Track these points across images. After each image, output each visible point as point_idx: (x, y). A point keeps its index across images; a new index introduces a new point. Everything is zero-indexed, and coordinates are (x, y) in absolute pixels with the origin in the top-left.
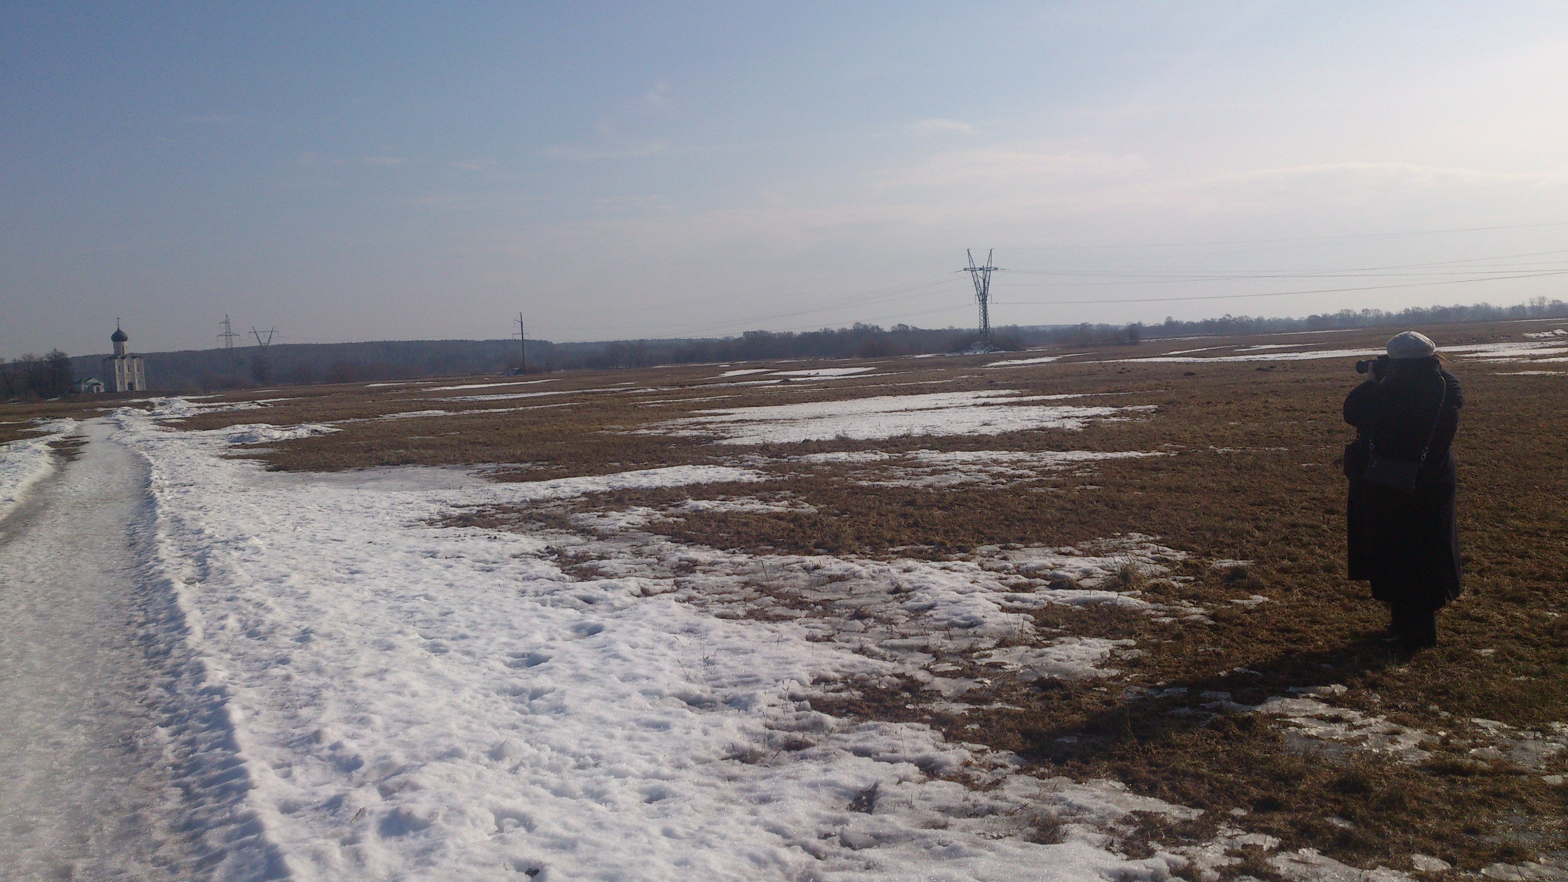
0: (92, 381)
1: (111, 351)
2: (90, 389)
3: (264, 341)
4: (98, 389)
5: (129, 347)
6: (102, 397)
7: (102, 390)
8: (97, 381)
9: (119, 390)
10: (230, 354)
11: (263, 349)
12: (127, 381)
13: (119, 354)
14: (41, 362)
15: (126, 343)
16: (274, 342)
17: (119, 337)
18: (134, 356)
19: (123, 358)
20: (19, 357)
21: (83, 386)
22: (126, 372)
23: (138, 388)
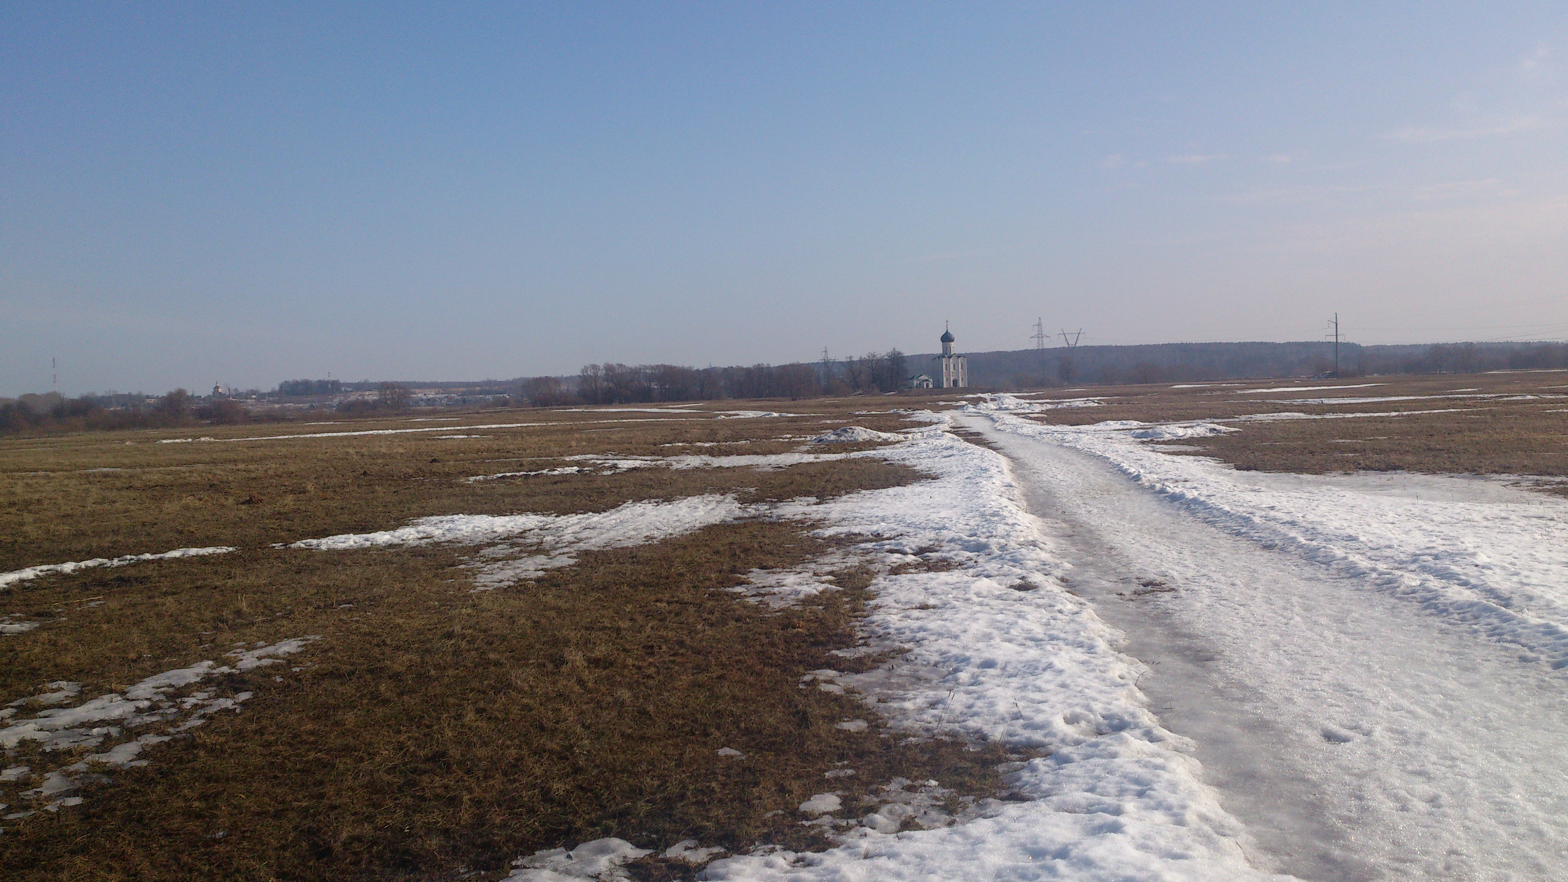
1: (940, 351)
2: (920, 385)
3: (1072, 342)
4: (927, 385)
5: (956, 348)
6: (930, 392)
7: (931, 386)
8: (926, 378)
9: (945, 386)
11: (1072, 350)
12: (952, 378)
13: (946, 354)
15: (952, 344)
16: (1081, 343)
18: (959, 356)
19: (950, 357)
21: (915, 382)
22: (952, 370)
23: (961, 384)
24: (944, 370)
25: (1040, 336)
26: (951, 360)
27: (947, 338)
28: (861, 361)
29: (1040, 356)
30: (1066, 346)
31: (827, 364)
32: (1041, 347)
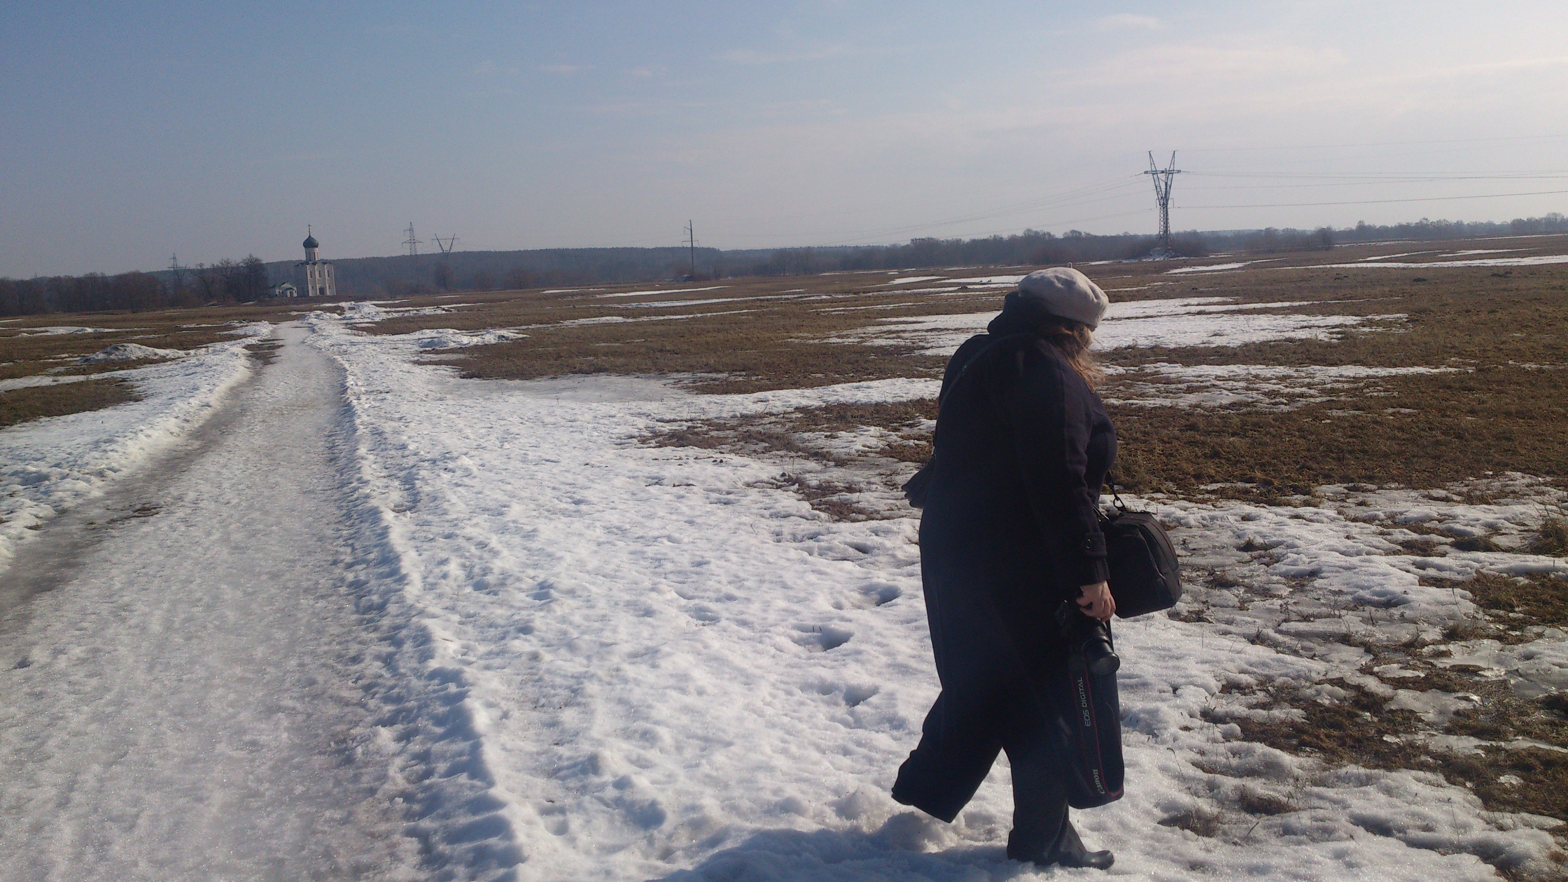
0: (286, 286)
1: (303, 258)
2: (283, 294)
3: (446, 248)
4: (291, 293)
5: (320, 253)
6: (295, 301)
7: (295, 295)
8: (290, 286)
9: (310, 295)
10: (414, 259)
11: (446, 255)
12: (318, 286)
13: (311, 260)
14: (238, 267)
15: (317, 250)
16: (456, 249)
17: (310, 244)
18: (325, 262)
19: (314, 264)
20: (217, 263)
21: (277, 291)
22: (317, 277)
23: (328, 293)
24: (309, 277)
25: (413, 242)
26: (316, 267)
29: (415, 262)
30: (441, 251)
31: (178, 274)
32: (413, 254)
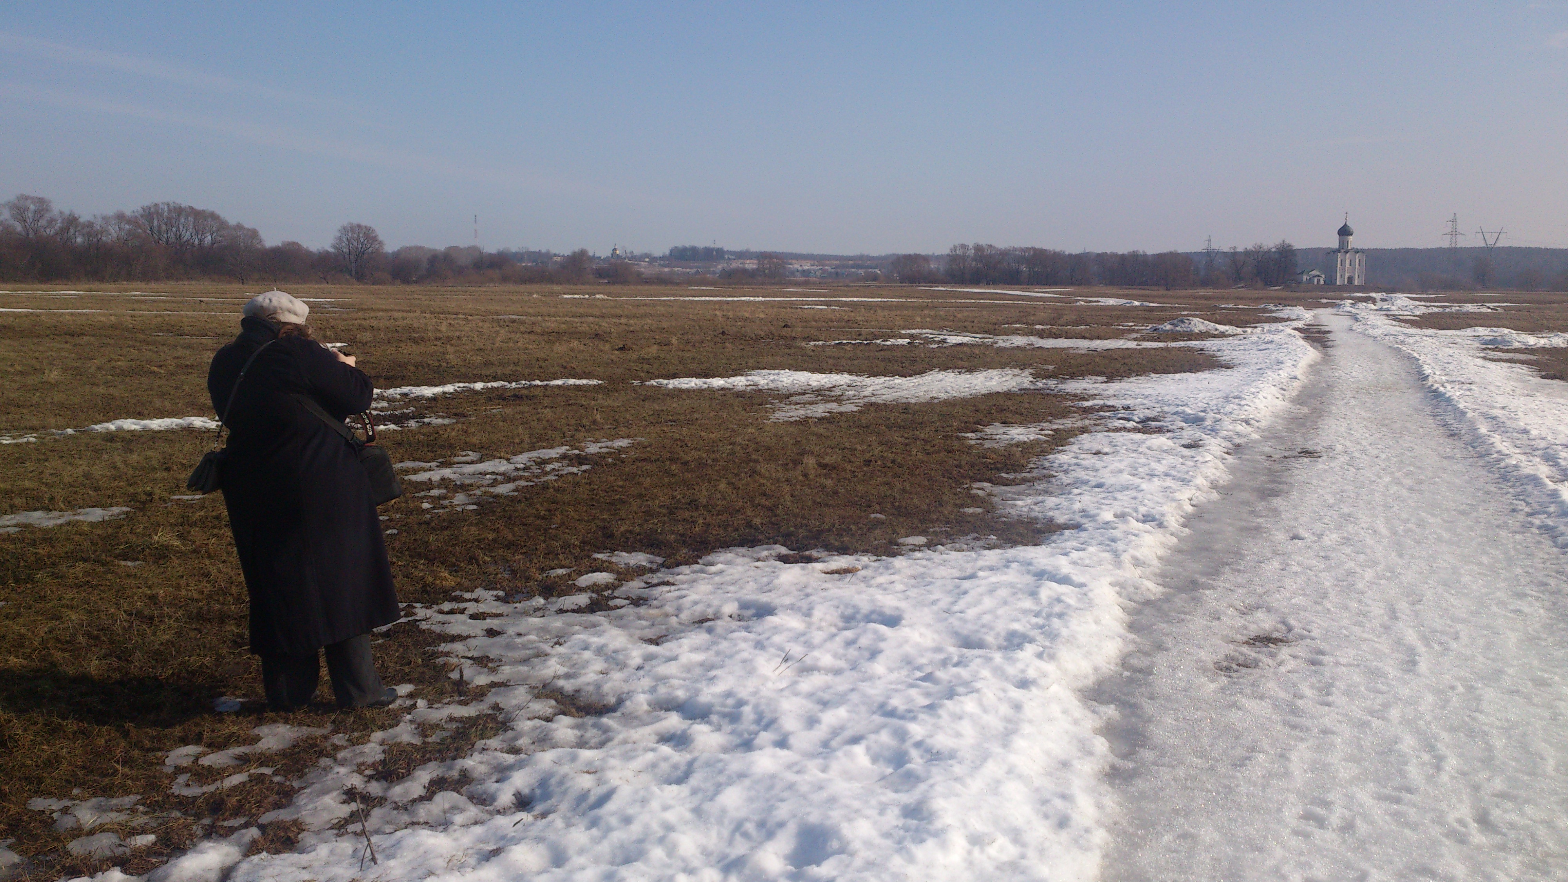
0: (1315, 273)
2: (1310, 280)
4: (1318, 281)
5: (1353, 242)
6: (1322, 288)
7: (1322, 282)
8: (1318, 273)
9: (1338, 283)
10: (1453, 252)
11: (1489, 251)
12: (1347, 275)
13: (1343, 248)
14: (1269, 251)
15: (1351, 238)
18: (1357, 251)
19: (1347, 252)
20: (1250, 247)
21: (1305, 278)
22: (1347, 265)
23: (1356, 282)
24: (1339, 266)
25: (1454, 233)
26: (1348, 255)
27: (1344, 232)
28: (1247, 253)
29: (1454, 255)
30: (1484, 245)
31: (1210, 255)
32: (1453, 245)
